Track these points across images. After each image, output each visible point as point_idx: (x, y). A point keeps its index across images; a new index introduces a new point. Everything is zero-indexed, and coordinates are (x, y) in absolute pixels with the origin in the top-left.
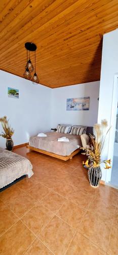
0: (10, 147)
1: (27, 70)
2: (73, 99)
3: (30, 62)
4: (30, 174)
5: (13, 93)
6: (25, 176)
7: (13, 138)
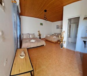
0: (40, 38)
1: (45, 18)
2: (58, 26)
3: (45, 15)
4: (45, 45)
5: (41, 24)
6: (43, 45)
7: (41, 36)
